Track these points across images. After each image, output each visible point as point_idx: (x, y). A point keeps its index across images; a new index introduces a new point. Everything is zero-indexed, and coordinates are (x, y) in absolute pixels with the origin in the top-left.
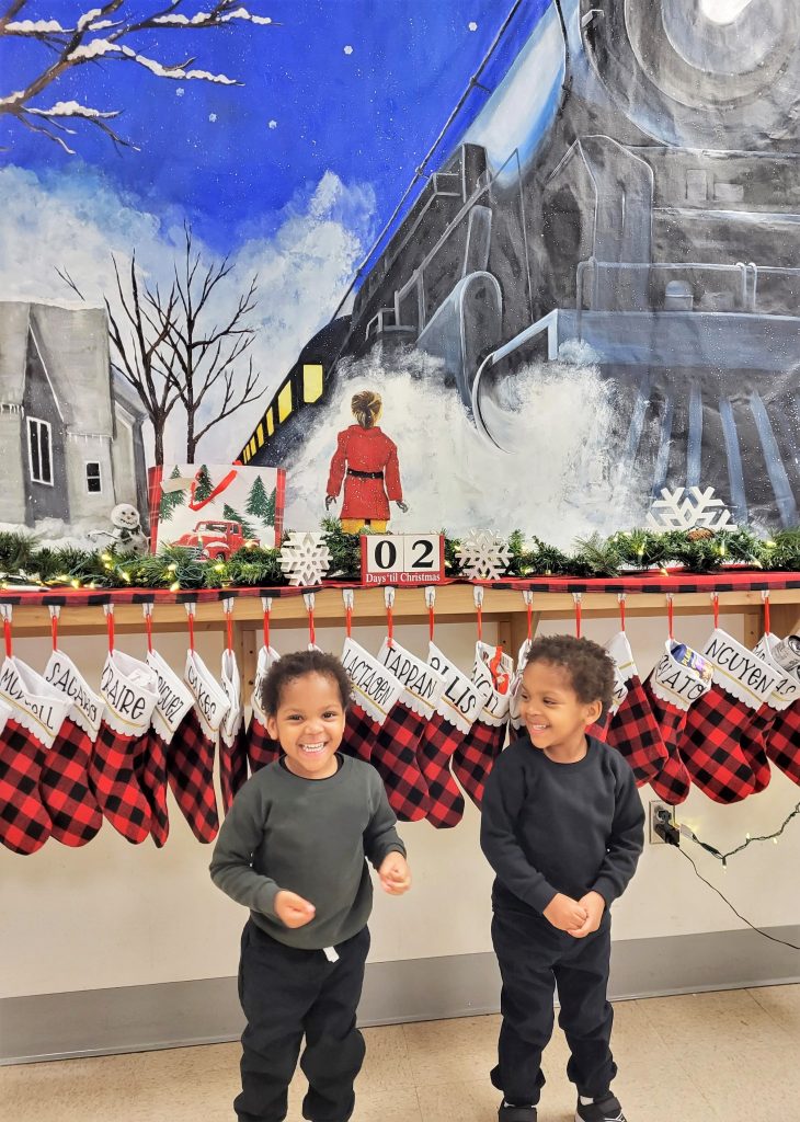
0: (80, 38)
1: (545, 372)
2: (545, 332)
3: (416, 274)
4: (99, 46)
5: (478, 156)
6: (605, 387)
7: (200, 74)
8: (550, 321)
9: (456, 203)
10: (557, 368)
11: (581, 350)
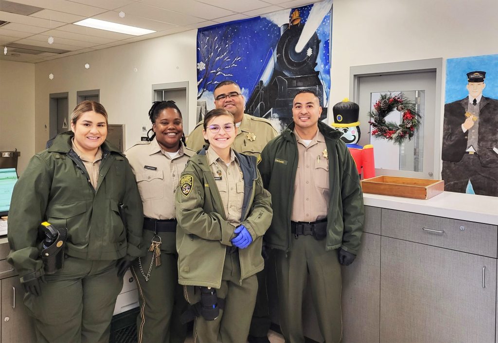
0: (217, 72)
1: (271, 119)
2: (270, 112)
3: (253, 103)
4: (219, 73)
5: (262, 82)
6: (280, 122)
7: (229, 75)
8: (271, 110)
9: (259, 90)
10: (272, 118)
11: (276, 115)
